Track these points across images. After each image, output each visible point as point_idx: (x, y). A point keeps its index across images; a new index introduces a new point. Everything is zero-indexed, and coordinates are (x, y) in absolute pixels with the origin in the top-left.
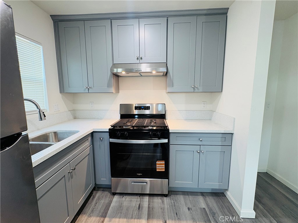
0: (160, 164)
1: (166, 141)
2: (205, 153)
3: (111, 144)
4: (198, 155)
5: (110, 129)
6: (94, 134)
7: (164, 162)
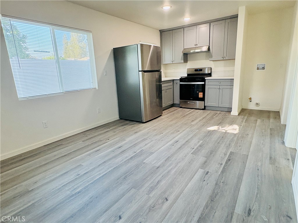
0: (201, 94)
1: (203, 83)
2: (222, 89)
3: (181, 85)
4: (218, 90)
5: (180, 78)
6: (174, 81)
7: (202, 93)
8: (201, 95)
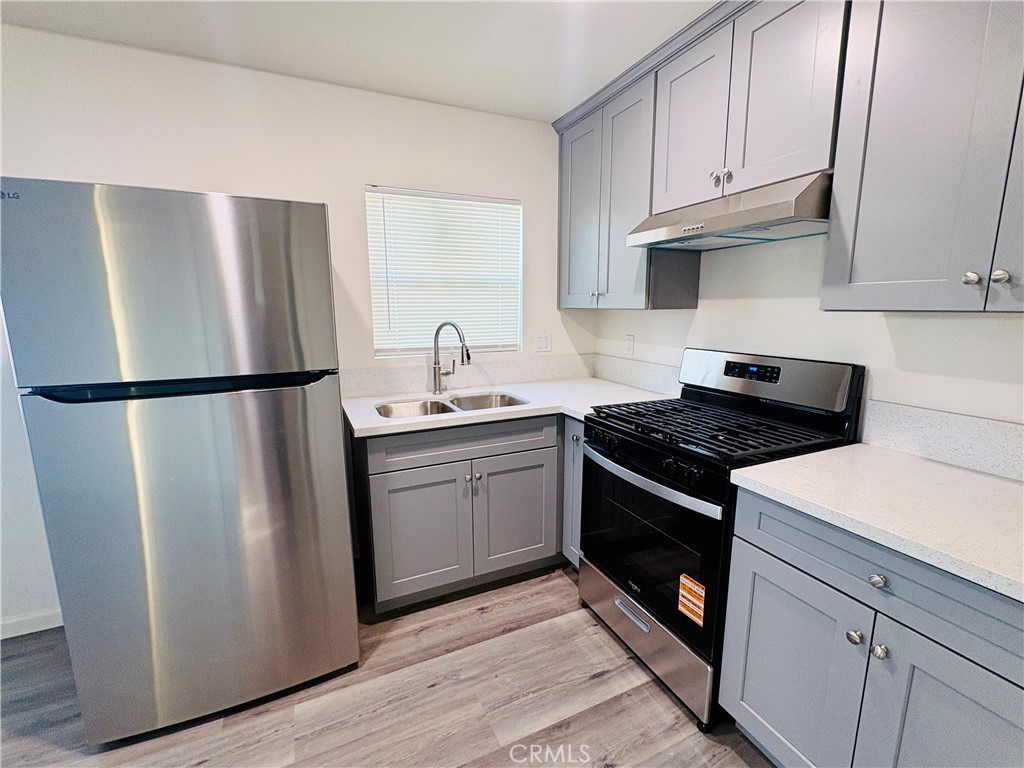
0: (690, 591)
1: (714, 511)
2: (902, 665)
3: (587, 459)
5: (586, 416)
7: (701, 593)
8: (691, 598)
